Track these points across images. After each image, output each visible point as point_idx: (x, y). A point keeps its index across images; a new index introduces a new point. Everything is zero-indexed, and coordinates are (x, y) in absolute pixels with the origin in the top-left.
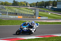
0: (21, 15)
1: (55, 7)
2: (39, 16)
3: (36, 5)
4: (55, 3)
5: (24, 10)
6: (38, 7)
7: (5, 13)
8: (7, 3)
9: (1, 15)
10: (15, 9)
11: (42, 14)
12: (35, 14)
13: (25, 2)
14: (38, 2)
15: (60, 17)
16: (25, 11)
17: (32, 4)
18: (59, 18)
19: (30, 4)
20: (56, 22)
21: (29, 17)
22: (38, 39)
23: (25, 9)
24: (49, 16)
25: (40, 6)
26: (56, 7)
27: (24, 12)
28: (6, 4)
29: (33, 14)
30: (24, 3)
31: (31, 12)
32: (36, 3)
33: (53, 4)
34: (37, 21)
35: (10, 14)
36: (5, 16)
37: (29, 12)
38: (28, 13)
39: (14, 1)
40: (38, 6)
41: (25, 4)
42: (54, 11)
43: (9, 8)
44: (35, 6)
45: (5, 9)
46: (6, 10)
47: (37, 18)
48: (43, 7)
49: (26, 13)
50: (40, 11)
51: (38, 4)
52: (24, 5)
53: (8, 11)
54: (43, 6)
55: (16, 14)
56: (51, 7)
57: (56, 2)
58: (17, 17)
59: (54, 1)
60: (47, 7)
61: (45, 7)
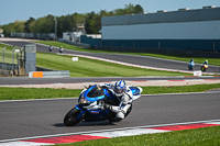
1: (94, 36)
2: (39, 69)
3: (27, 30)
4: (92, 22)
6: (31, 35)
11: (48, 62)
12: (23, 62)
14: (31, 19)
15: (113, 71)
17: (11, 25)
19: (2, 27)
21: (3, 74)
24: (74, 69)
25: (42, 31)
26: (99, 36)
29: (16, 62)
31: (9, 56)
32: (27, 24)
33: (87, 26)
34: (31, 86)
40: (35, 33)
42: (92, 48)
44: (23, 34)
47: (31, 75)
48: (52, 35)
50: (40, 49)
51: (31, 25)
56: (79, 34)
57: (98, 18)
59: (91, 15)
60: (65, 34)
61: (60, 35)
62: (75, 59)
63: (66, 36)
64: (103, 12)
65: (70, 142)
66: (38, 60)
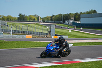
0: (30, 33)
1: (77, 22)
2: (56, 35)
3: (51, 20)
4: (77, 17)
5: (34, 27)
6: (53, 22)
7: (8, 32)
8: (11, 17)
9: (2, 35)
10: (22, 26)
11: (59, 32)
12: (50, 32)
13: (35, 15)
14: (53, 15)
16: (36, 28)
17: (45, 18)
18: (84, 37)
19: (42, 19)
20: (79, 43)
21: (42, 37)
22: (55, 66)
23: (36, 26)
24: (70, 35)
25: (57, 20)
26: (79, 22)
27: (34, 30)
28: (9, 19)
29: (47, 32)
30: (34, 17)
31: (44, 30)
32: (51, 17)
33: (75, 18)
35: (15, 32)
36: (7, 35)
37: (41, 29)
38: (41, 31)
39: (20, 14)
41: (36, 19)
43: (13, 25)
45: (8, 26)
46: (9, 28)
47: (53, 37)
48: (61, 22)
49: (37, 31)
51: (53, 18)
52: (34, 19)
53: (12, 29)
54: (61, 20)
55: (23, 33)
56: (71, 21)
57: (79, 15)
58: (24, 36)
59: (76, 14)
61: (64, 22)
62: (70, 31)
63: (66, 22)
64: (81, 13)
65: (68, 64)
66: (56, 32)
